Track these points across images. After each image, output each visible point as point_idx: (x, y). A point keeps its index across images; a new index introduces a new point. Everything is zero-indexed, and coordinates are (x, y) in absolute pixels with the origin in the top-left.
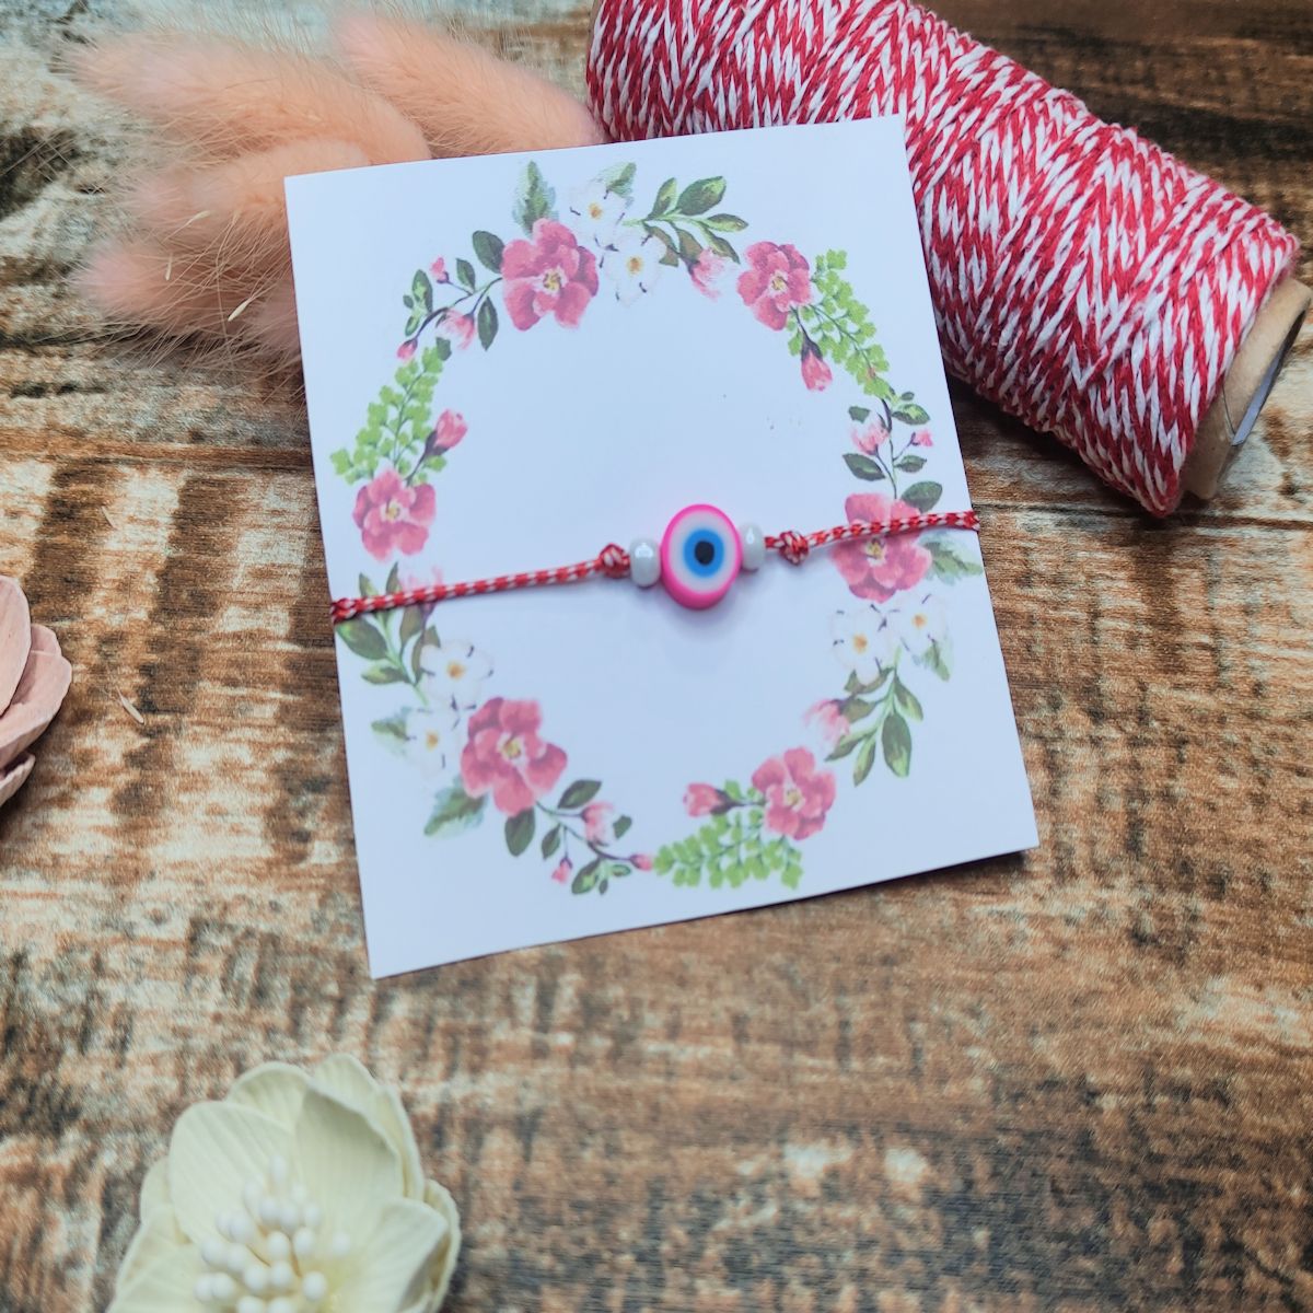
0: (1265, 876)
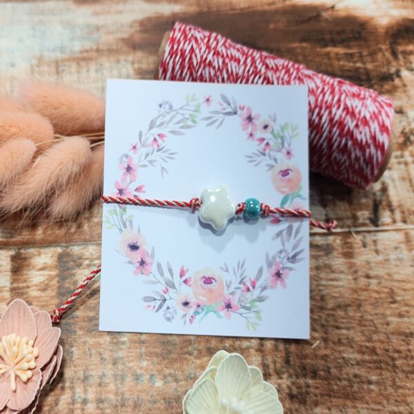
0: (329, 368)
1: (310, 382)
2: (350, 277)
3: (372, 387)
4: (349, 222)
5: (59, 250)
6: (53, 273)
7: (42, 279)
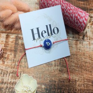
1: (64, 68)
2: (76, 49)
3: (77, 71)
4: (78, 38)
5: (16, 35)
6: (14, 39)
7: (12, 40)
